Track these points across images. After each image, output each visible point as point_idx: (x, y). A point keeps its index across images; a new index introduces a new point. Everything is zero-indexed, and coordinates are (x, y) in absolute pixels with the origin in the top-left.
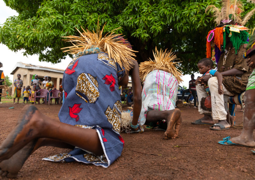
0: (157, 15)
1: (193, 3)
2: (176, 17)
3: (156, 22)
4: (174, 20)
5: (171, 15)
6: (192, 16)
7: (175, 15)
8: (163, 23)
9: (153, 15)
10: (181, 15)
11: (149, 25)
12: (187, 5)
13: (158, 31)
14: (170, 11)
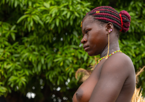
0: (18, 61)
1: (68, 46)
2: (46, 64)
3: (17, 70)
4: (44, 67)
5: (39, 62)
6: (68, 66)
7: (45, 61)
8: (27, 73)
9: (12, 60)
10: (53, 62)
11: (6, 74)
12: (61, 49)
13: (20, 84)
14: (37, 55)
